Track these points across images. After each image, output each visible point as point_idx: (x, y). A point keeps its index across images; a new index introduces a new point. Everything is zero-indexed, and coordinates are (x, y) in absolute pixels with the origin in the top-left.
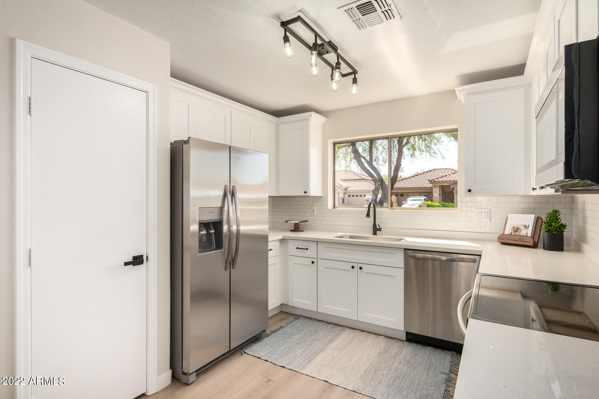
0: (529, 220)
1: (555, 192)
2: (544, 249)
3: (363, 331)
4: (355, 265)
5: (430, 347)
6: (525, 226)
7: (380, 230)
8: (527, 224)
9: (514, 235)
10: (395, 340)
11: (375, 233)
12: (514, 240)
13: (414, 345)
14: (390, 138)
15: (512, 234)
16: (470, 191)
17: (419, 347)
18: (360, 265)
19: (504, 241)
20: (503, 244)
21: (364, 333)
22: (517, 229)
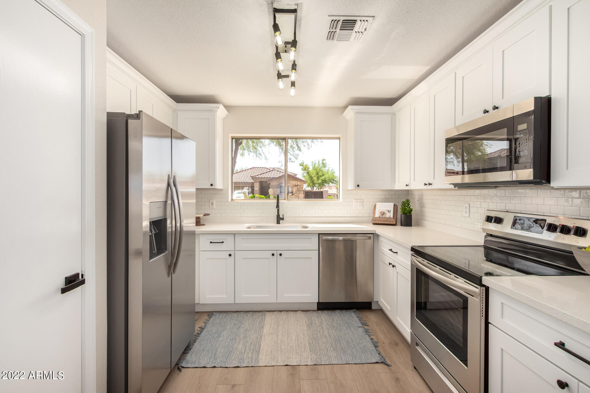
0: (390, 206)
1: (454, 187)
2: (401, 225)
3: (281, 311)
4: (275, 252)
5: (338, 311)
6: (388, 211)
7: (283, 219)
8: (389, 209)
9: (382, 217)
10: (310, 312)
11: (278, 222)
12: (383, 221)
13: (326, 312)
14: (287, 139)
15: (381, 217)
16: (358, 186)
17: (330, 312)
18: (279, 252)
19: (376, 222)
20: (374, 224)
21: (283, 312)
22: (383, 213)
